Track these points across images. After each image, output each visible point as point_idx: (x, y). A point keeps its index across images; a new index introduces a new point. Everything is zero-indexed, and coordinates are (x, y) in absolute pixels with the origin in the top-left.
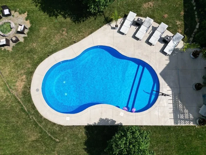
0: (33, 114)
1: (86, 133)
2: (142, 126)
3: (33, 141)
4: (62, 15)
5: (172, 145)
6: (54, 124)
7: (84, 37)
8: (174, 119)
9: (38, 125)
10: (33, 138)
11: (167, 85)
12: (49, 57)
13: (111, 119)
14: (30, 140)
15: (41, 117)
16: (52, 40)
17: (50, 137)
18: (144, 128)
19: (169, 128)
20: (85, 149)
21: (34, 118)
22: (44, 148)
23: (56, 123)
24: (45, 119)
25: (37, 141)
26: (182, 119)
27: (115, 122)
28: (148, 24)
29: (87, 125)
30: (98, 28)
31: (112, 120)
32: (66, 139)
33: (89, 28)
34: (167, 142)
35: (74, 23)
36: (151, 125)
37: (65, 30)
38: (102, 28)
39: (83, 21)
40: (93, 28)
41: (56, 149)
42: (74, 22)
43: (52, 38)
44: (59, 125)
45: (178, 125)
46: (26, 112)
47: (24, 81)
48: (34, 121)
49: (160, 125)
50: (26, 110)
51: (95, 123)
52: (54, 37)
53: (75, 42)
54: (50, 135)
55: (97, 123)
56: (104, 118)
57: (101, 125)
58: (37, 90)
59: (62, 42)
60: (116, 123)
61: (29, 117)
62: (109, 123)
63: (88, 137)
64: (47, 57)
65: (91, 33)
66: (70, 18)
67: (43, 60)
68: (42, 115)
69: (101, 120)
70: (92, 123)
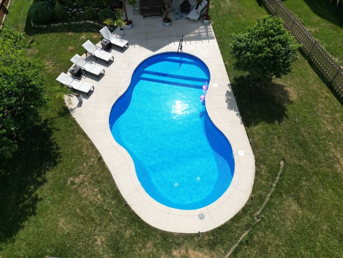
0: (251, 216)
1: (256, 124)
3: (301, 206)
4: (35, 189)
6: (257, 173)
8: (208, 39)
9: (269, 202)
10: (294, 207)
11: (167, 46)
12: (129, 203)
14: (300, 212)
15: (251, 199)
16: (90, 202)
17: (281, 176)
20: (280, 122)
21: (258, 213)
22: (304, 183)
23: (254, 172)
24: (254, 191)
25: (298, 199)
26: (207, 34)
27: (228, 92)
28: (81, 61)
29: (243, 125)
30: (77, 125)
31: (226, 95)
32: (274, 150)
33: (73, 138)
35: (60, 165)
37: (72, 179)
40: (75, 132)
41: (297, 162)
42: (56, 164)
43: (87, 202)
44: (256, 165)
45: (214, 36)
46: (251, 231)
47: (187, 251)
48: (262, 212)
50: (246, 233)
52: (86, 198)
53: (100, 158)
54: (278, 178)
55: (236, 113)
56: (226, 105)
57: (237, 107)
58: (201, 217)
60: (230, 90)
61: (259, 223)
62: (232, 98)
63: (260, 121)
66: (47, 172)
68: (247, 200)
69: (230, 107)
70: (238, 119)
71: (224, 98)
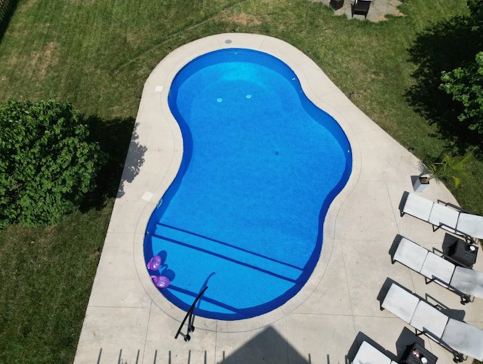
0: (179, 38)
1: (117, 120)
2: (100, 249)
3: (125, 39)
4: (421, 69)
6: (152, 68)
7: (368, 114)
9: (156, 45)
10: (131, 39)
12: (305, 55)
13: (140, 173)
14: (129, 35)
15: (171, 49)
16: (348, 56)
17: (126, 62)
23: (154, 70)
24: (166, 54)
25: (124, 43)
27: (130, 181)
28: (466, 284)
29: (137, 121)
30: (404, 144)
31: (137, 173)
32: (115, 85)
37: (380, 78)
38: (409, 154)
39: (417, 111)
40: (401, 133)
41: (99, 71)
42: (409, 93)
43: (352, 56)
44: (148, 75)
46: (184, 29)
47: (248, 24)
48: (165, 40)
50: (189, 28)
52: (355, 59)
53: (350, 96)
54: (131, 61)
55: (136, 141)
56: (146, 156)
58: (228, 42)
59: (346, 73)
60: (125, 183)
62: (129, 167)
63: (108, 122)
65: (385, 128)
66: (417, 84)
67: (296, 46)
68: (176, 49)
69: (142, 150)
70: (138, 131)
71: (143, 169)
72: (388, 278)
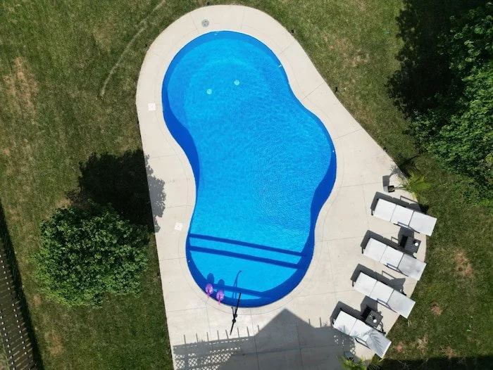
0: (150, 26)
1: (128, 153)
2: (159, 274)
3: (93, 39)
4: (407, 46)
5: (129, 342)
6: (136, 79)
7: (352, 111)
8: (186, 345)
9: (128, 41)
10: (99, 38)
12: (289, 35)
13: (166, 206)
14: (95, 31)
15: (147, 46)
16: (335, 31)
17: (107, 75)
18: (155, 280)
19: (164, 334)
20: (94, 158)
21: (142, 30)
22: (82, 66)
23: (140, 81)
24: (143, 55)
25: (95, 46)
26: (187, 363)
27: (161, 215)
28: (408, 268)
30: (380, 143)
31: (164, 208)
32: (109, 111)
33: (379, 120)
34: (134, 332)
35: (386, 81)
36: (164, 295)
37: (366, 61)
38: (383, 153)
39: (396, 104)
40: (379, 131)
41: (84, 94)
42: (391, 81)
43: (339, 31)
44: (135, 90)
45: (174, 355)
46: (152, 8)
48: (136, 32)
49: (168, 315)
50: (158, 7)
51: (152, 171)
52: (342, 36)
53: (336, 90)
54: (111, 73)
55: (152, 175)
58: (205, 23)
59: (332, 59)
60: (157, 218)
61: (142, 18)
62: (155, 203)
63: (120, 159)
64: (287, 28)
65: (366, 127)
66: (400, 69)
67: (279, 21)
68: (152, 45)
69: (161, 184)
70: (151, 163)
71: (167, 202)
72: (359, 265)
